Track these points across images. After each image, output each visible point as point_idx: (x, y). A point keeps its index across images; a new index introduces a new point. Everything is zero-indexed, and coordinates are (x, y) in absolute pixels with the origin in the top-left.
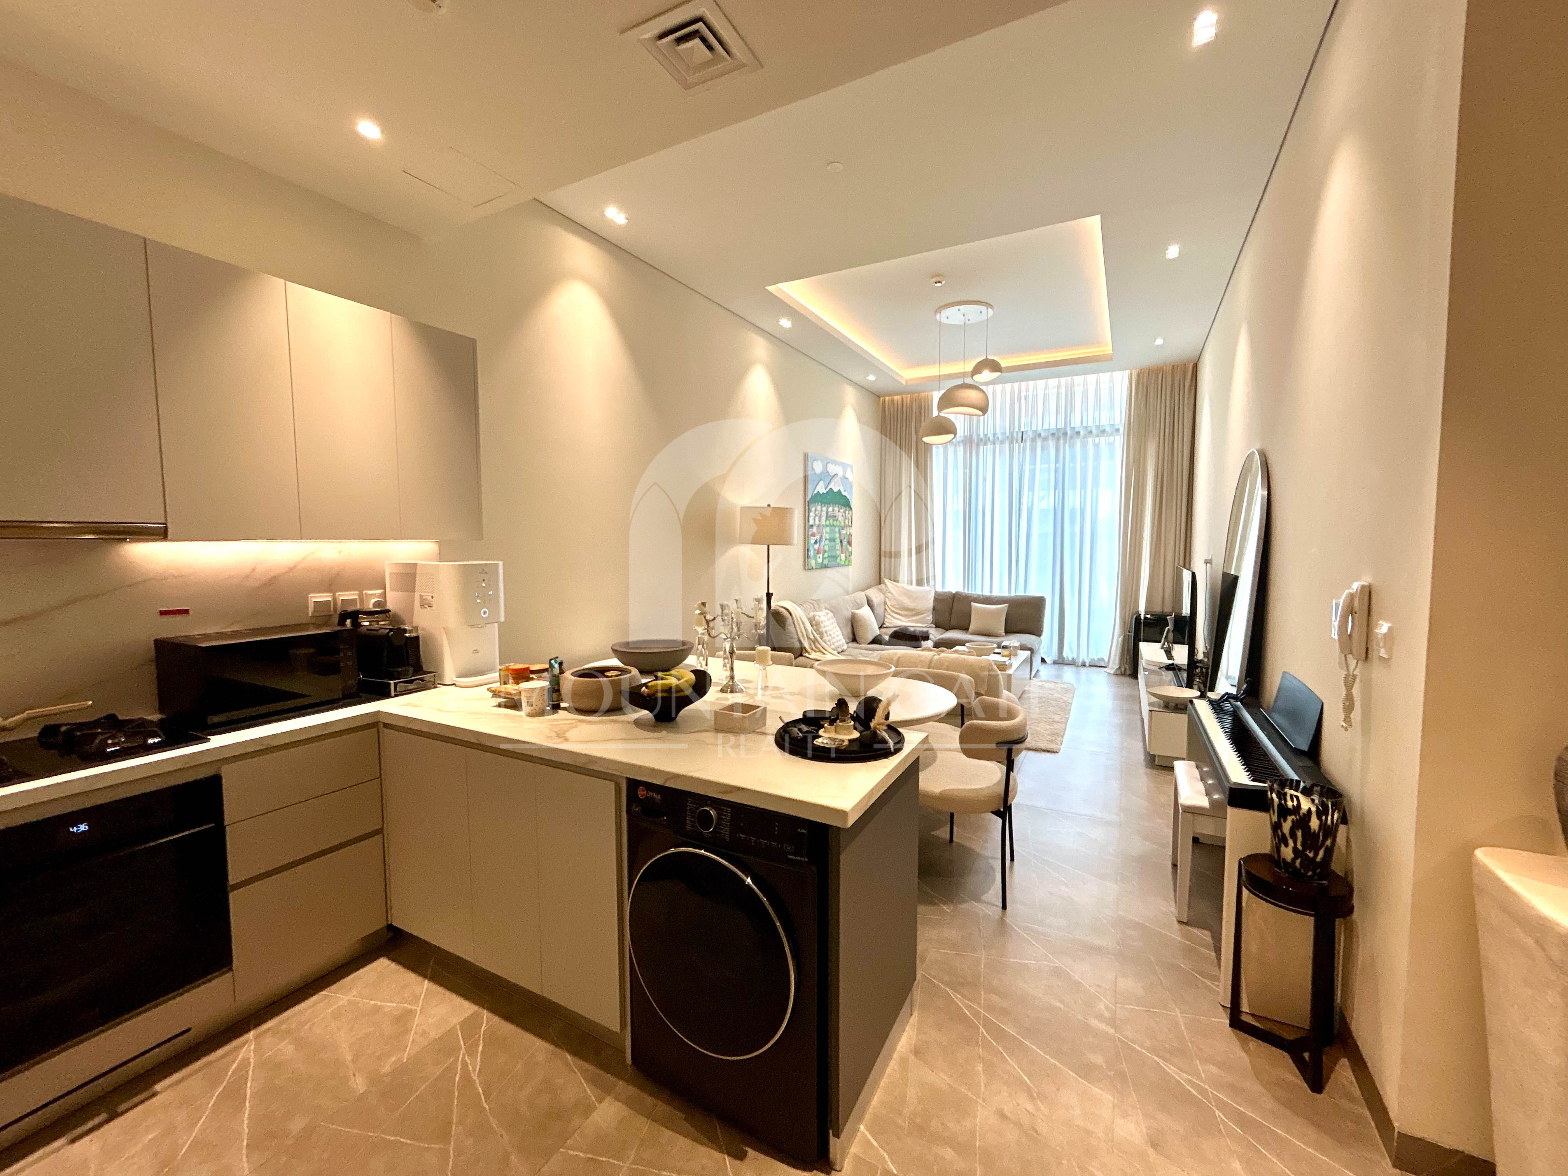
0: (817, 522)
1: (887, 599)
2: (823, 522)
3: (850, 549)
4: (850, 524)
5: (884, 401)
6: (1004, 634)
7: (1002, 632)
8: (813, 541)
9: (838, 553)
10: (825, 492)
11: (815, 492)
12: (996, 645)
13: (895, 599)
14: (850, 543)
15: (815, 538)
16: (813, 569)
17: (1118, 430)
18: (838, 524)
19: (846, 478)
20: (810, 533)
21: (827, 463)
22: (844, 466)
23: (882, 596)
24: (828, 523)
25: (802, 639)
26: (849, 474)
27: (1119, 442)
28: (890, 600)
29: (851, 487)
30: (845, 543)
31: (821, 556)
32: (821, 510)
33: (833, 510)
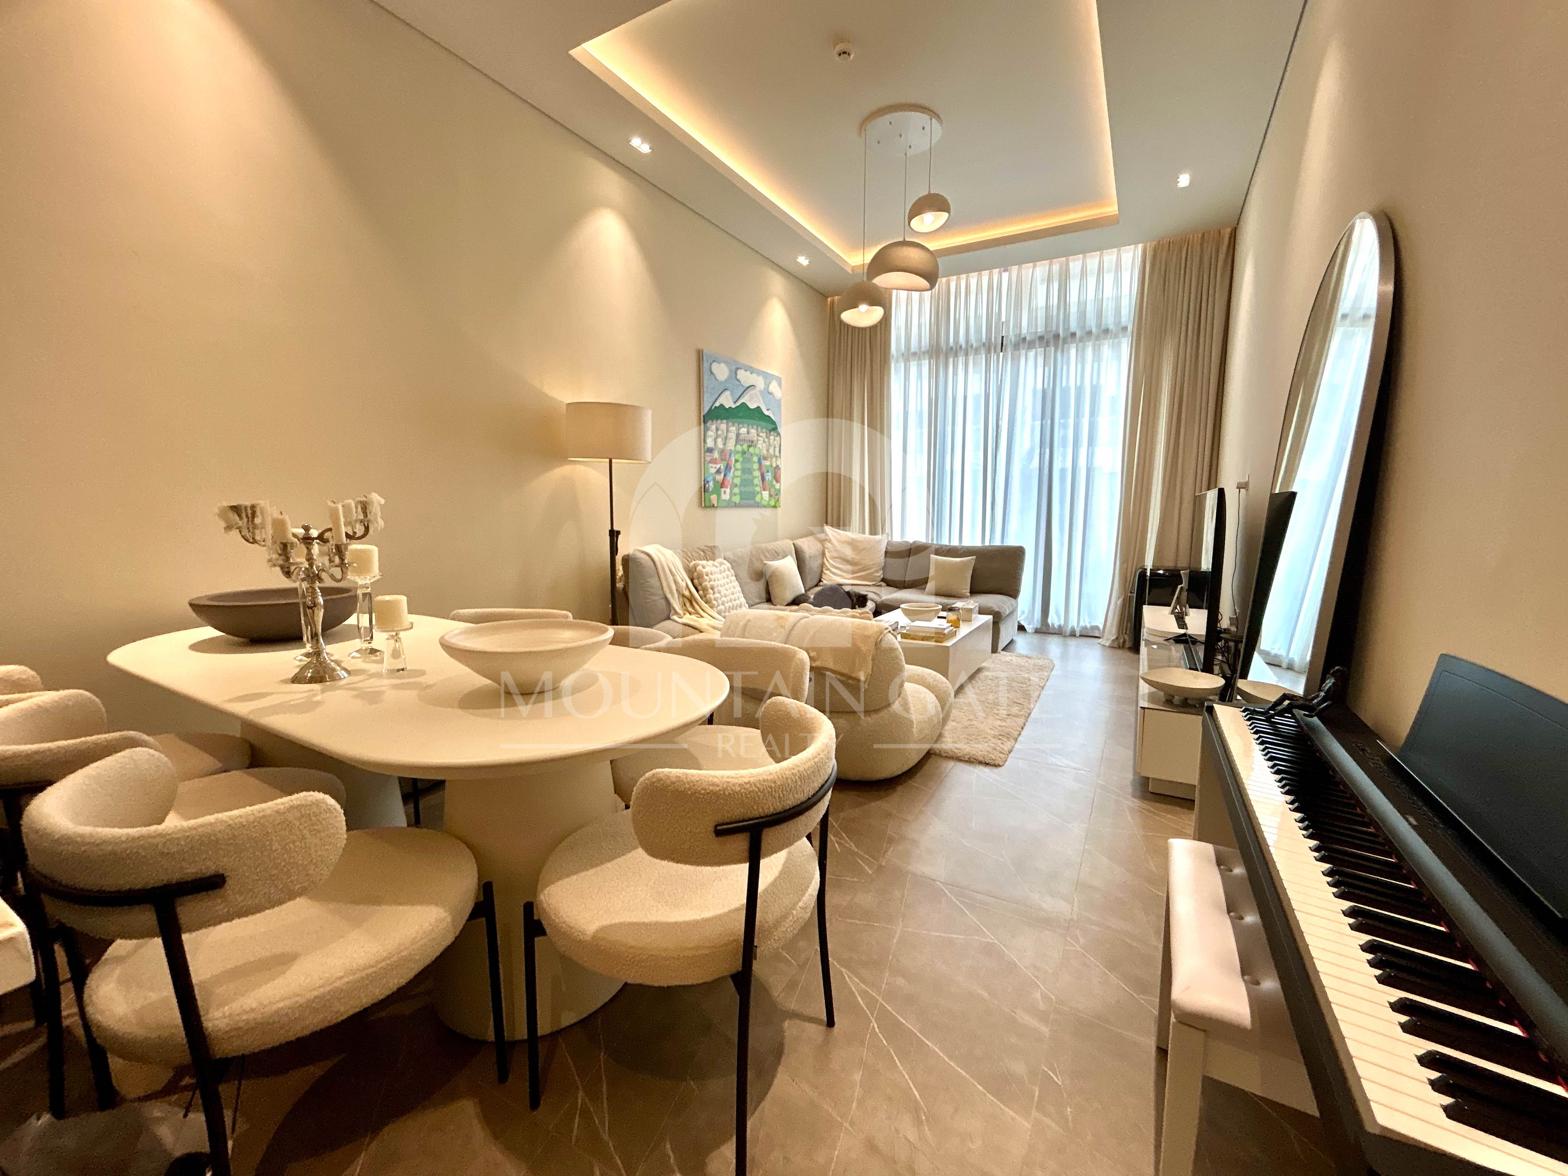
0: (720, 445)
1: (826, 550)
2: (731, 445)
3: (777, 486)
4: (777, 453)
5: (833, 302)
6: (969, 594)
7: (967, 591)
8: (713, 471)
9: (758, 489)
10: (733, 406)
11: (717, 404)
12: (940, 607)
13: (836, 551)
14: (777, 478)
15: (718, 466)
16: (713, 506)
17: (1125, 329)
18: (757, 452)
19: (771, 394)
20: (708, 459)
21: (737, 369)
22: (768, 377)
23: (819, 546)
24: (739, 448)
25: (669, 596)
26: (774, 387)
27: (1125, 346)
28: (829, 552)
29: (779, 406)
30: (769, 477)
31: (728, 490)
32: (728, 431)
33: (748, 433)
